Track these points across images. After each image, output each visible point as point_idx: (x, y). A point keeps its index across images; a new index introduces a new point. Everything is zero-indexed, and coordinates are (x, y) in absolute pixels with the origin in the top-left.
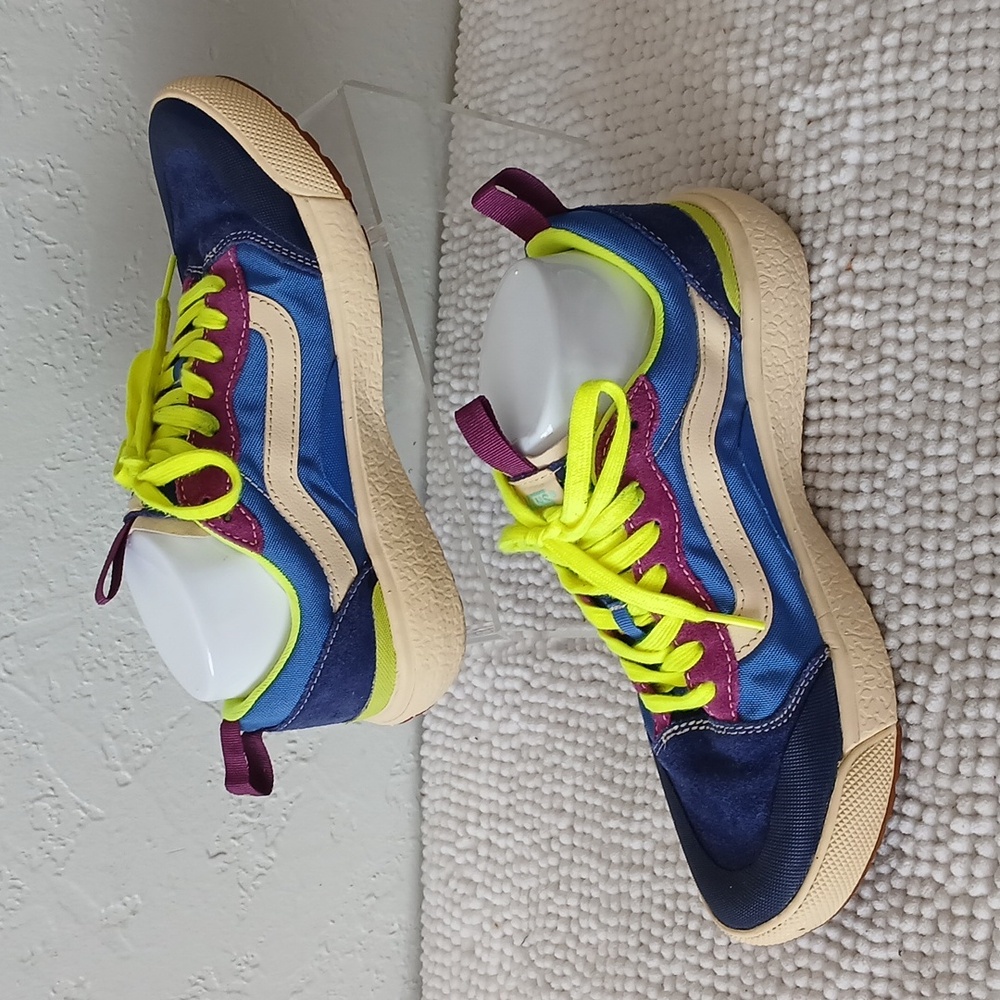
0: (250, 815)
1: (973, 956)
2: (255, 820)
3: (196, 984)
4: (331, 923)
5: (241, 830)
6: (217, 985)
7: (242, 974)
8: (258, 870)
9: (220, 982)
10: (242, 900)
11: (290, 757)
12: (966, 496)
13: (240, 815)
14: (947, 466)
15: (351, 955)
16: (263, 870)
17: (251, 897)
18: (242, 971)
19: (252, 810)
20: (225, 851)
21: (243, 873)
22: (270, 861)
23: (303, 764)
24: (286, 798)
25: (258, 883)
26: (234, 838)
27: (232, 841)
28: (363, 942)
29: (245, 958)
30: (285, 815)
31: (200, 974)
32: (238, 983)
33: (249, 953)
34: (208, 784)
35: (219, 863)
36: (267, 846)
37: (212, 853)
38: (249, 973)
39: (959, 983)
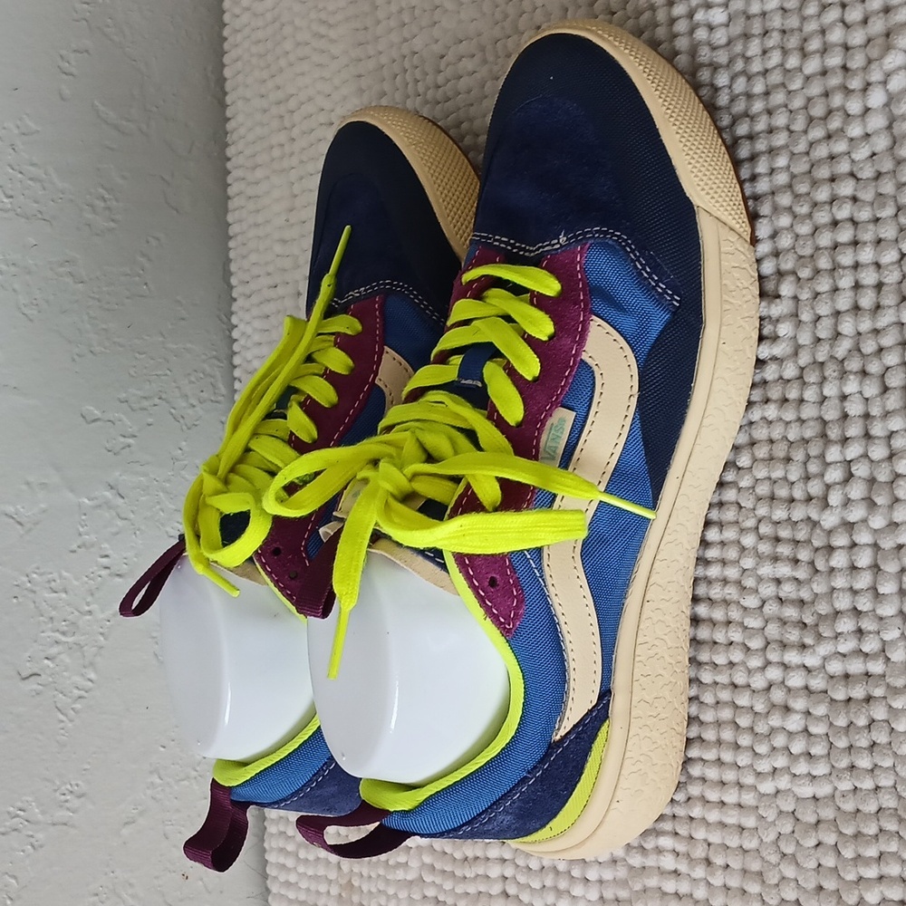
0: (64, 633)
1: (857, 586)
2: (70, 639)
3: (17, 816)
4: (162, 749)
5: (54, 650)
6: (40, 817)
7: (67, 805)
8: (76, 692)
9: (43, 813)
10: (62, 725)
11: (104, 573)
12: (797, 103)
13: (53, 634)
14: (775, 78)
15: (186, 783)
16: (83, 693)
17: (71, 721)
18: (67, 801)
19: (65, 629)
20: (39, 673)
21: (61, 695)
22: (90, 683)
23: (118, 580)
24: (102, 616)
25: (78, 706)
26: (47, 658)
27: (46, 661)
28: (198, 768)
29: (69, 787)
30: (102, 634)
31: (19, 804)
32: (62, 814)
33: (73, 783)
34: (15, 601)
35: (32, 685)
36: (85, 667)
37: (24, 674)
38: (75, 803)
39: (845, 620)
